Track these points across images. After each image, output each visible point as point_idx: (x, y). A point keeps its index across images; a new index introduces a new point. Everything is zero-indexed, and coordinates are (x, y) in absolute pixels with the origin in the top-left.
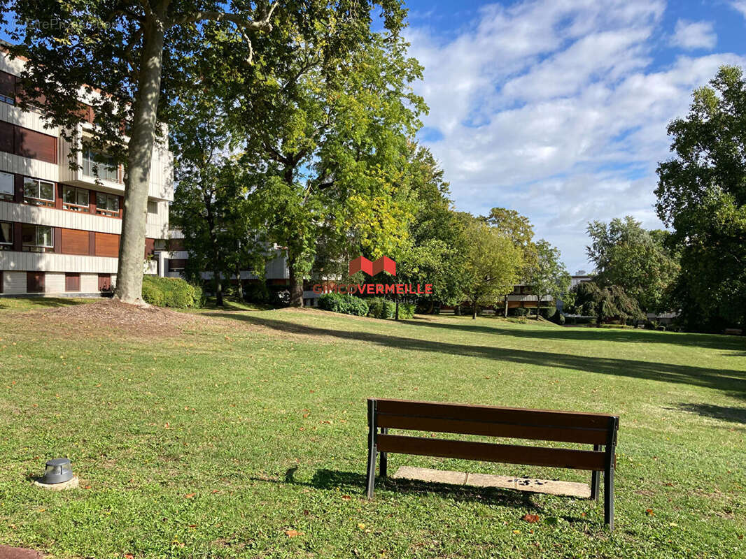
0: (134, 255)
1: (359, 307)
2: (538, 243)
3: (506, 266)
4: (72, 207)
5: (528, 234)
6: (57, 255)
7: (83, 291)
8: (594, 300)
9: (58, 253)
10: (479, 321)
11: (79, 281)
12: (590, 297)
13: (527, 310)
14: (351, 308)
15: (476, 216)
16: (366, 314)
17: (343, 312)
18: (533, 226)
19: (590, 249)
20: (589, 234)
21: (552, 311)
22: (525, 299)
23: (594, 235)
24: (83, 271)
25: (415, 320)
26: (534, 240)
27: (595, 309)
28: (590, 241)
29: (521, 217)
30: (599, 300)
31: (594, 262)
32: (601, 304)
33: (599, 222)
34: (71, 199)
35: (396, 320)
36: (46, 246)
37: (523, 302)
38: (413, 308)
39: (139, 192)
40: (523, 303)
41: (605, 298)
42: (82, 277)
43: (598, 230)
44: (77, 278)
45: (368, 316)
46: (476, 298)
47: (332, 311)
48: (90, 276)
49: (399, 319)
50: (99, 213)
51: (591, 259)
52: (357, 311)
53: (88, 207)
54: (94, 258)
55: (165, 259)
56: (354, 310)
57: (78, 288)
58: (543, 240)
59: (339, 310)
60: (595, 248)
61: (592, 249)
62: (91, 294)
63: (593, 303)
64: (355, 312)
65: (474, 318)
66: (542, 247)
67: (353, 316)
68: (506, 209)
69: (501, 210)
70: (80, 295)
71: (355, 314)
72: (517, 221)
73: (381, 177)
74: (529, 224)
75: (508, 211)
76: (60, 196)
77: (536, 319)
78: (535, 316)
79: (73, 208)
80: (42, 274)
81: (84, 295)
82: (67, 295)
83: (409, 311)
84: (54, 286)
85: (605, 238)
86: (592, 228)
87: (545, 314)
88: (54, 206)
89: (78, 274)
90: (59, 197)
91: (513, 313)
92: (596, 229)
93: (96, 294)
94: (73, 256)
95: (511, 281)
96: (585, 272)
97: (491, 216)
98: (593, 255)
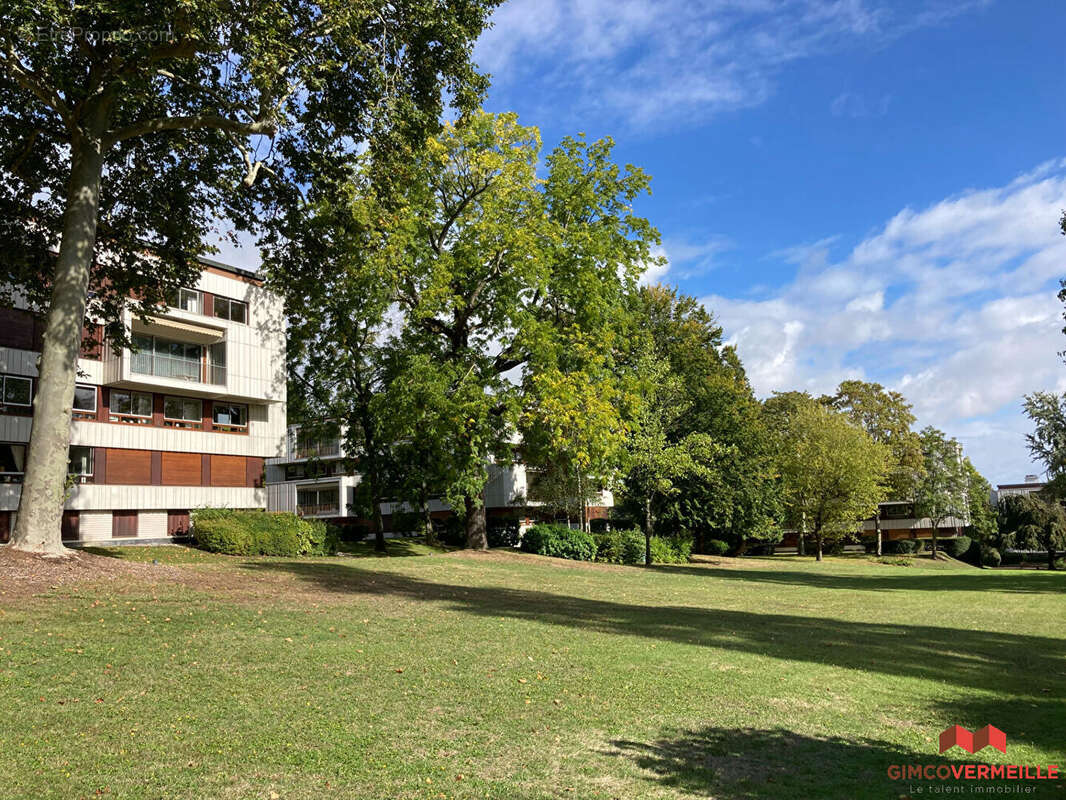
0: (42, 478)
1: (581, 547)
2: (923, 432)
3: (858, 472)
4: (124, 418)
5: (905, 418)
6: (96, 486)
7: (141, 536)
8: (1034, 523)
9: (99, 483)
10: (829, 565)
11: (136, 522)
12: (1028, 518)
13: (918, 544)
14: (567, 548)
15: (815, 396)
16: (593, 558)
17: (554, 556)
18: (910, 406)
19: (1033, 438)
20: (1027, 414)
21: (966, 543)
22: (918, 525)
23: (1037, 414)
24: (140, 507)
25: (692, 565)
26: (915, 428)
27: (1037, 538)
28: (1032, 427)
29: (891, 394)
30: (1043, 522)
31: (1043, 460)
32: (1048, 529)
33: (1044, 394)
34: (125, 407)
35: (648, 565)
36: (86, 475)
37: (915, 530)
38: (687, 546)
39: (55, 383)
40: (915, 532)
41: (1054, 519)
42: (140, 515)
43: (1043, 407)
44: (132, 518)
45: (597, 560)
46: (819, 526)
47: (537, 553)
48: (155, 515)
49: (654, 563)
50: (170, 424)
51: (1037, 455)
52: (578, 553)
53: (151, 417)
54: (159, 488)
55: (348, 487)
56: (573, 552)
57: (134, 533)
58: (930, 428)
59: (548, 552)
60: (1041, 436)
61: (1037, 439)
62: (156, 540)
63: (1033, 527)
64: (575, 555)
65: (818, 559)
66: (932, 439)
67: (572, 561)
68: (864, 383)
69: (855, 383)
70: (137, 542)
71: (575, 558)
72: (883, 399)
73: (582, 343)
74: (905, 404)
75: (866, 386)
76: (106, 404)
77: (932, 557)
78: (931, 553)
79: (127, 419)
80: (76, 513)
81: (143, 541)
82: (116, 542)
83: (680, 550)
84: (97, 531)
85: (1058, 419)
86: (1031, 403)
87: (950, 548)
88: (95, 418)
89: (134, 513)
90: (104, 406)
91: (892, 548)
92: (1039, 405)
93: (165, 540)
94: (124, 487)
95: (871, 497)
96: (1036, 478)
97: (840, 395)
98: (1040, 447)
